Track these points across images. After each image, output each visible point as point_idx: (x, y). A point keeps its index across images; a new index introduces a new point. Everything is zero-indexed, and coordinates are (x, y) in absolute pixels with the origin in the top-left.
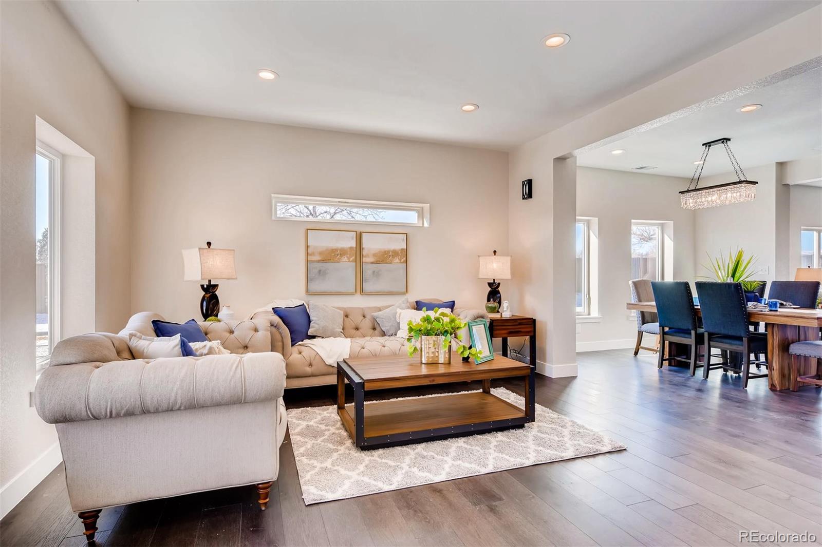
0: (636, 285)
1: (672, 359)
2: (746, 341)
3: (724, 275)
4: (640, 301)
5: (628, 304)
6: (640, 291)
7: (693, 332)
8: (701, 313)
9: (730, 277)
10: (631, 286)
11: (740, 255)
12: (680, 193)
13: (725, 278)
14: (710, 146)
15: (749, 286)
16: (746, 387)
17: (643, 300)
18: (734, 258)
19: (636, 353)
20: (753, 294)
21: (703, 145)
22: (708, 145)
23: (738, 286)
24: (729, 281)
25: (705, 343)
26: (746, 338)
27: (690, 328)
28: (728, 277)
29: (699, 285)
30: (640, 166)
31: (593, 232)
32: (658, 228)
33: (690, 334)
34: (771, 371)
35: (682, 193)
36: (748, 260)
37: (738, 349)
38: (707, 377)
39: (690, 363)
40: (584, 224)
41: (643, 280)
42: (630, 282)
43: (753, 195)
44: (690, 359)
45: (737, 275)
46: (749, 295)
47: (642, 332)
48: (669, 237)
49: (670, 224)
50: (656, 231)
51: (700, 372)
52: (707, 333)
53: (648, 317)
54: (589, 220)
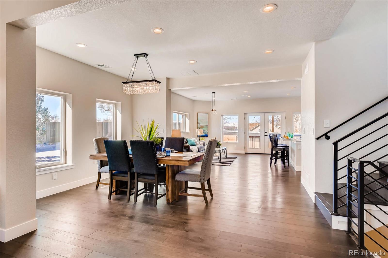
0: (97, 141)
1: (118, 190)
2: (156, 177)
3: (145, 135)
4: (100, 152)
5: (91, 156)
6: (100, 146)
7: (129, 173)
8: (133, 160)
9: (148, 136)
10: (94, 142)
11: (153, 124)
12: (122, 83)
13: (146, 137)
14: (138, 57)
15: (157, 141)
16: (156, 205)
17: (101, 152)
18: (150, 125)
19: (97, 187)
20: (159, 146)
21: (135, 55)
22: (137, 56)
23: (152, 143)
24: (148, 140)
25: (135, 179)
26: (156, 175)
27: (127, 171)
28: (147, 136)
29: (132, 143)
30: (100, 64)
31: (67, 103)
32: (113, 105)
33: (127, 174)
34: (168, 192)
35: (124, 83)
36: (157, 125)
37: (152, 182)
38: (136, 201)
39: (127, 191)
40: (62, 98)
41: (102, 138)
42: (94, 140)
43: (159, 89)
44: (127, 189)
45: (152, 135)
46: (157, 146)
47: (101, 173)
48: (119, 111)
49: (120, 103)
50: (112, 107)
51: (133, 197)
52: (136, 173)
53: (104, 163)
54: (65, 95)
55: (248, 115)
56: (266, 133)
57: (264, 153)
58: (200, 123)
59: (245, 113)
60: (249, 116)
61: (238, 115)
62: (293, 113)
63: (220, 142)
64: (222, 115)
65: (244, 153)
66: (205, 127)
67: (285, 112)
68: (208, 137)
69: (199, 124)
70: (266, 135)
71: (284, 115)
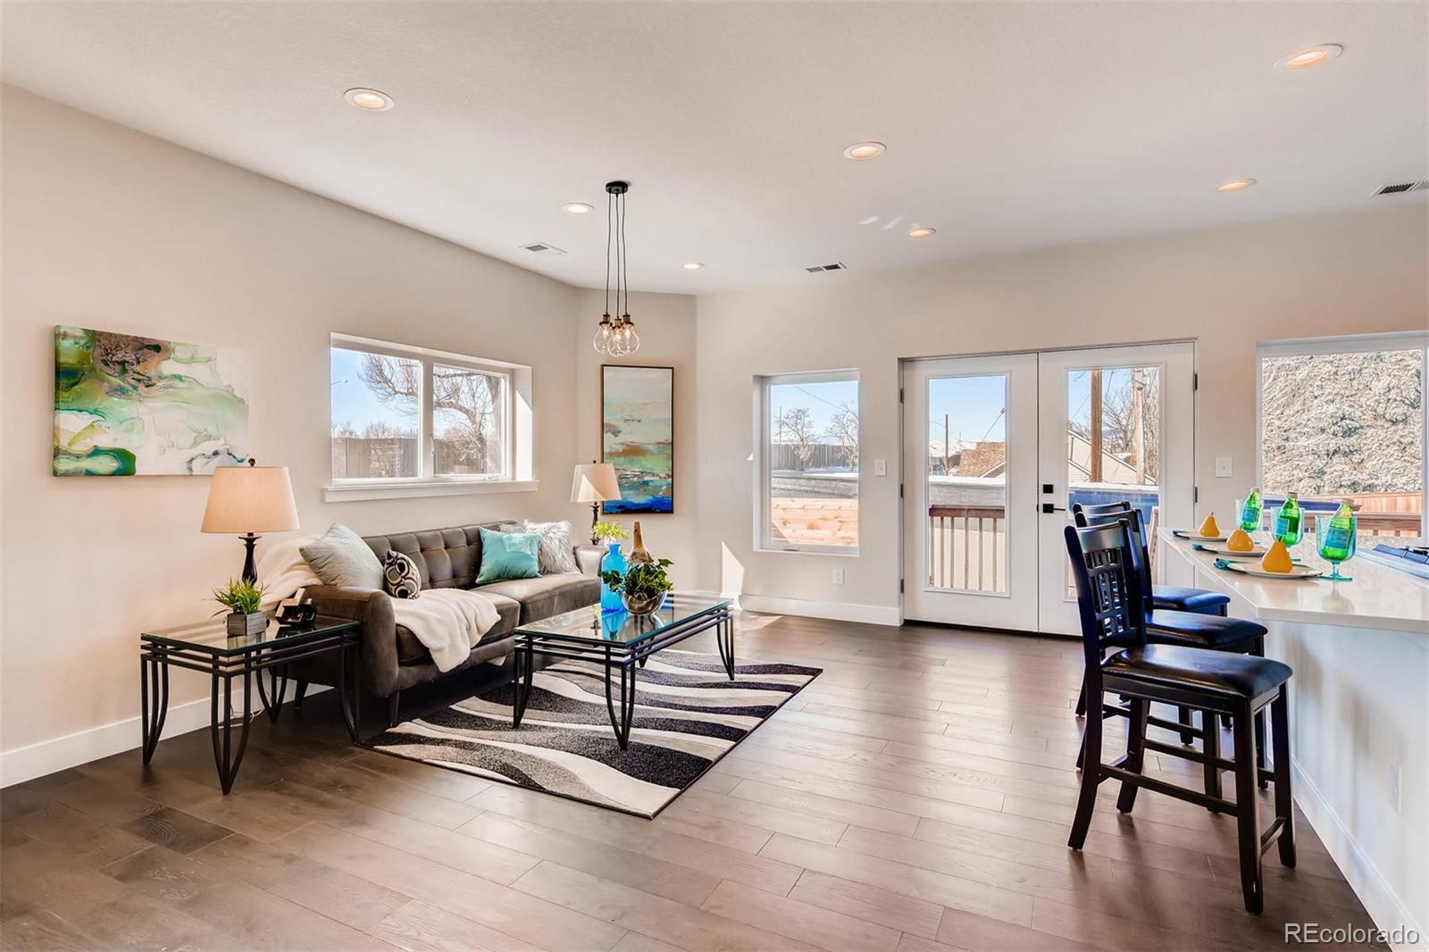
55: (921, 371)
56: (1048, 489)
57: (1035, 630)
58: (622, 426)
59: (903, 362)
60: (928, 378)
61: (856, 371)
62: (1259, 345)
63: (665, 562)
64: (762, 380)
65: (897, 623)
66: (652, 453)
67: (1192, 340)
68: (670, 511)
69: (616, 433)
70: (1049, 509)
71: (1182, 361)
